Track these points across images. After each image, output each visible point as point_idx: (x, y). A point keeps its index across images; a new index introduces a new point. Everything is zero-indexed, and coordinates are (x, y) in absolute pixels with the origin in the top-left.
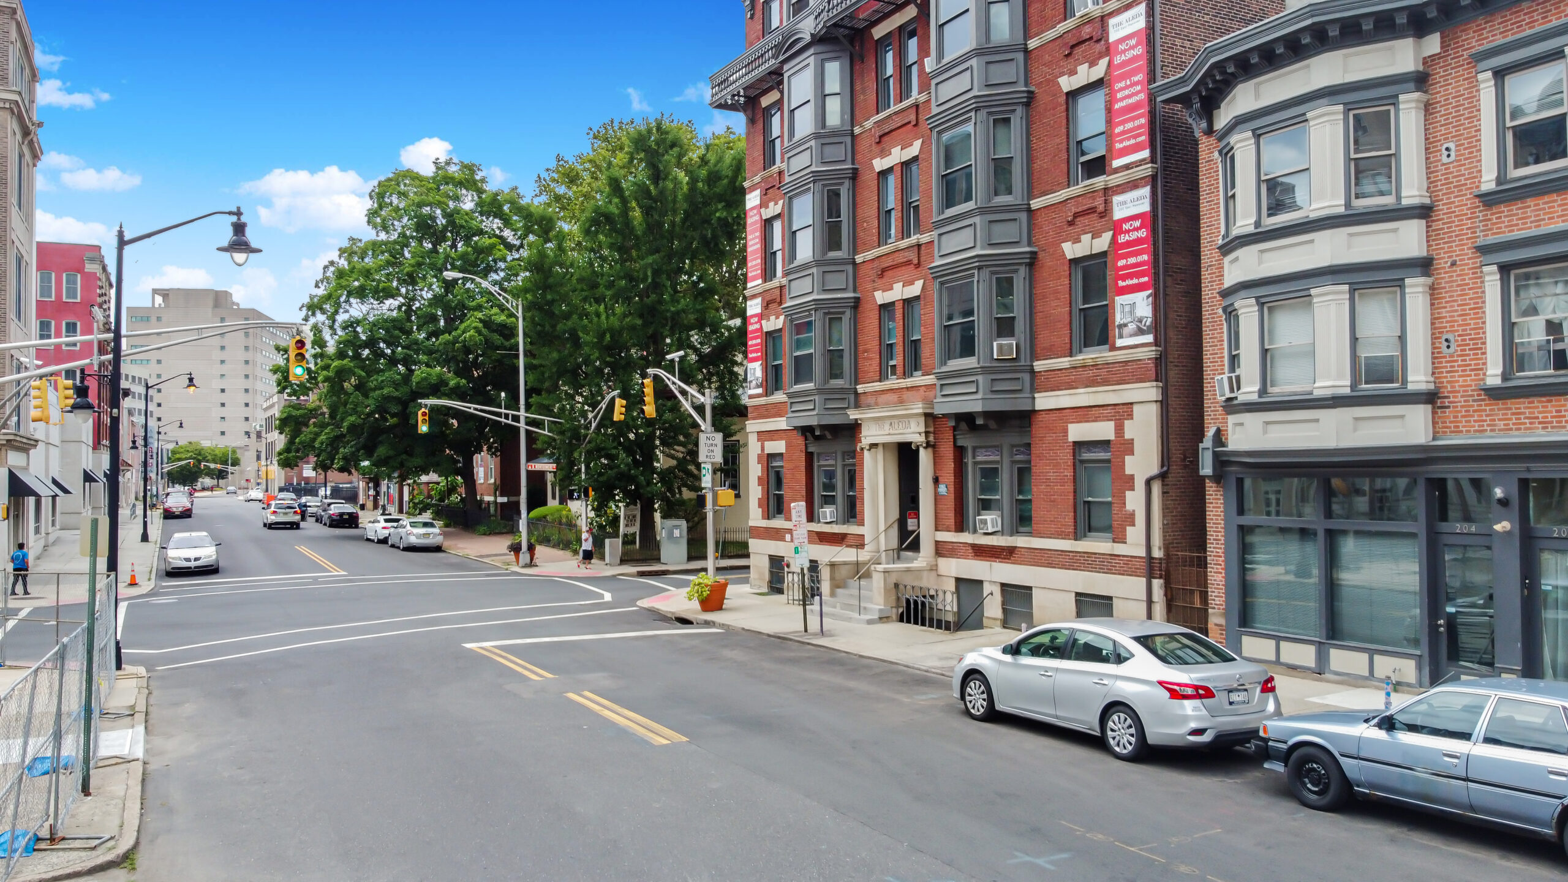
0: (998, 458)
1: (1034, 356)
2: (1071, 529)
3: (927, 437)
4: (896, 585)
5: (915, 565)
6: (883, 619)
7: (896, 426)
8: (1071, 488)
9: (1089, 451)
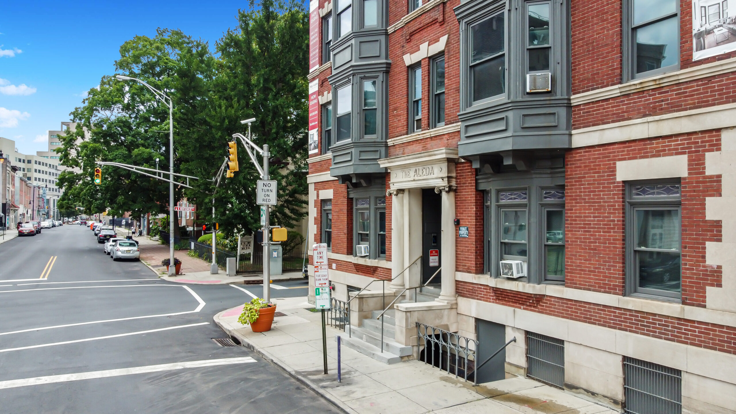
0: (525, 201)
1: (572, 89)
2: (618, 282)
3: (449, 182)
4: (418, 325)
5: (435, 303)
6: (404, 358)
7: (421, 173)
8: (619, 236)
9: (644, 192)
